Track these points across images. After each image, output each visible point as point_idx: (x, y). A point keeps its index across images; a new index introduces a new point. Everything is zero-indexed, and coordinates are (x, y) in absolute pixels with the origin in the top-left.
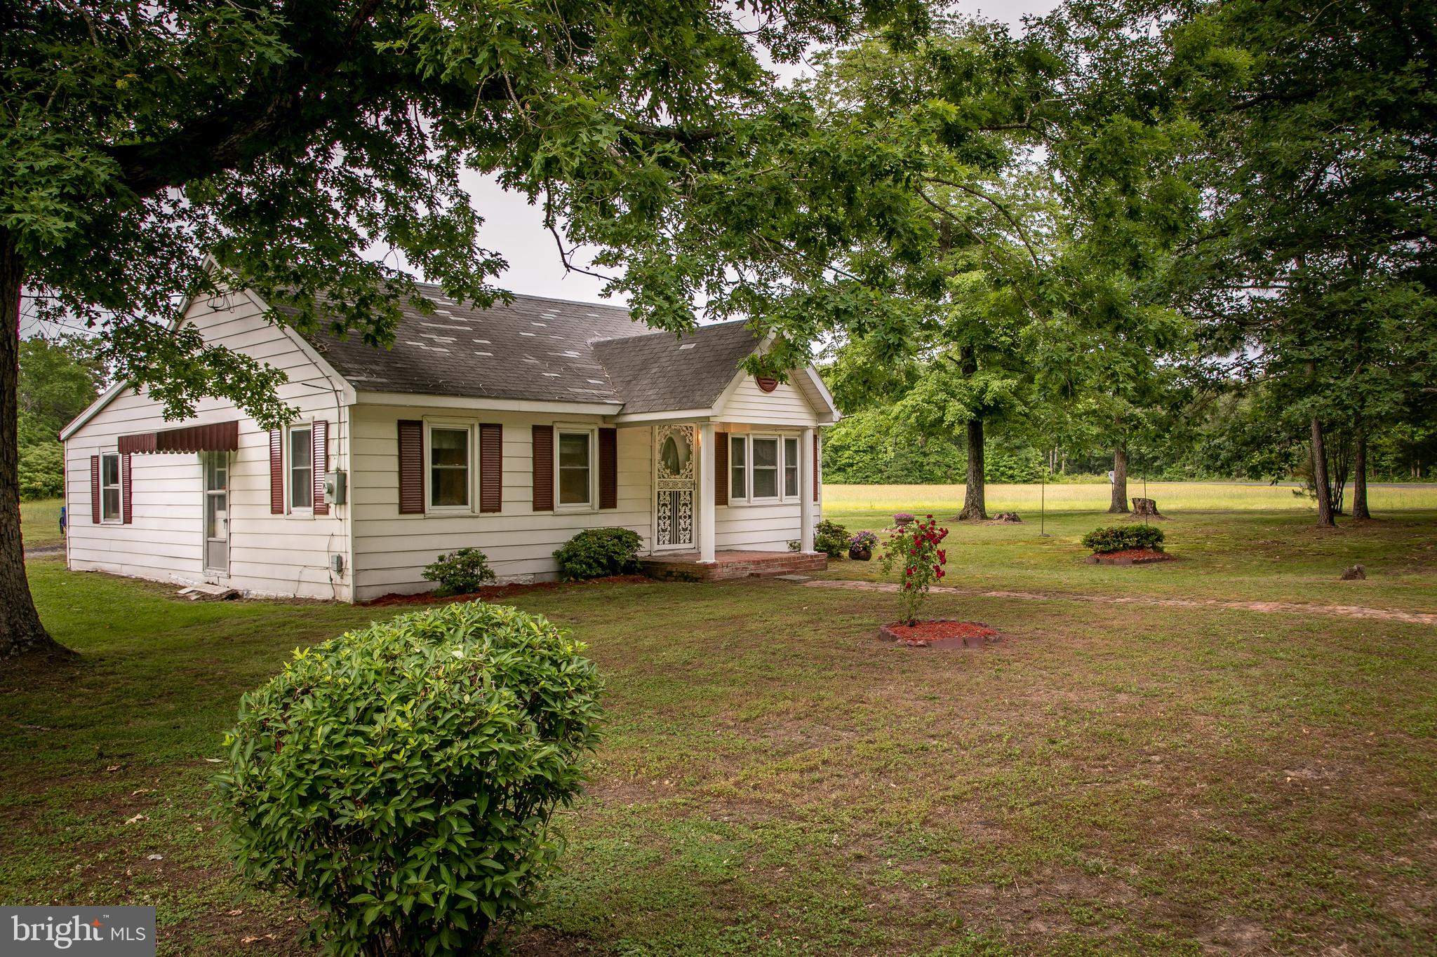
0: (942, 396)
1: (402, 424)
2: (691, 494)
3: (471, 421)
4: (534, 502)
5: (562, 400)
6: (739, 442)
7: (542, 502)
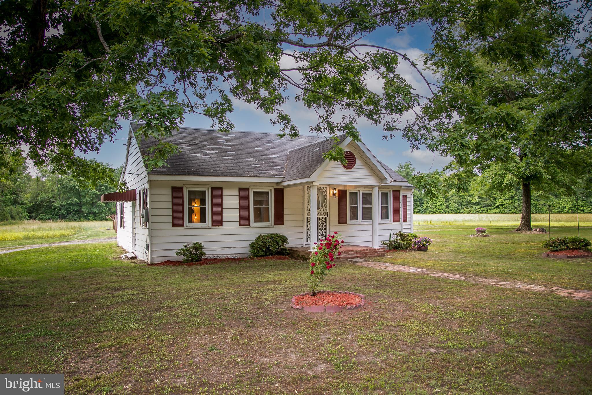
0: (503, 171)
1: (173, 188)
2: (326, 218)
3: (208, 186)
4: (240, 222)
5: (251, 176)
6: (354, 195)
7: (244, 221)
